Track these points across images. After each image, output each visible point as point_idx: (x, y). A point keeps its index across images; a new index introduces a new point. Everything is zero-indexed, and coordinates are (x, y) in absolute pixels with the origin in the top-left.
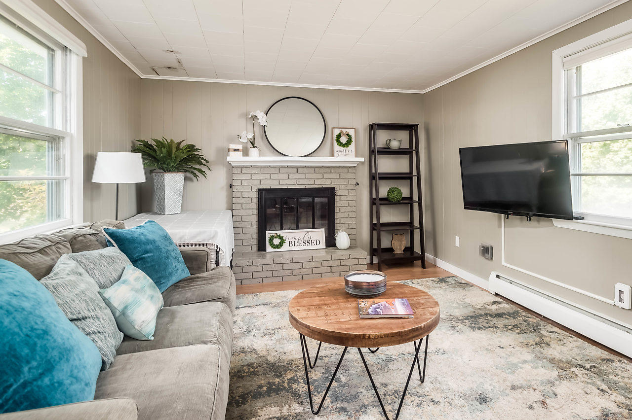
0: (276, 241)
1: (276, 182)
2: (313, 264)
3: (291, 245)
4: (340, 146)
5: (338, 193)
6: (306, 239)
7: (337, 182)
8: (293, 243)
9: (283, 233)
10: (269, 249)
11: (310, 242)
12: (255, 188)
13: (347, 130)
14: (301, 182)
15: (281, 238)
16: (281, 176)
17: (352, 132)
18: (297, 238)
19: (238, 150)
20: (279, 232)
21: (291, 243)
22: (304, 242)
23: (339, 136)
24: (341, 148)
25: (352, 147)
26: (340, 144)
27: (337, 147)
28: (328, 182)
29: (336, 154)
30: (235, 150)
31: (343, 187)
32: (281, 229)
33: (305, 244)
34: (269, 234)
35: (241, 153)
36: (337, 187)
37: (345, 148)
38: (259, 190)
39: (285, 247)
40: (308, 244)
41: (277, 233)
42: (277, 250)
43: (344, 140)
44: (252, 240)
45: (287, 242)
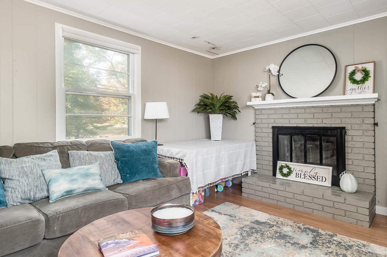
0: (285, 171)
2: (303, 198)
3: (297, 176)
4: (353, 83)
5: (349, 133)
6: (312, 173)
7: (348, 121)
8: (299, 175)
9: (292, 165)
10: (279, 175)
11: (316, 177)
12: (271, 126)
13: (364, 65)
14: (309, 121)
15: (289, 169)
16: (291, 116)
17: (370, 67)
18: (304, 171)
19: (258, 97)
20: (289, 163)
21: (297, 174)
22: (310, 176)
23: (353, 73)
24: (355, 86)
25: (370, 82)
26: (354, 81)
27: (350, 85)
28: (338, 121)
29: (348, 92)
30: (255, 97)
31: (356, 127)
32: (291, 161)
33: (310, 178)
34: (280, 163)
35: (260, 99)
36: (348, 127)
37: (360, 85)
38: (273, 127)
39: (292, 177)
40: (314, 179)
41: (286, 164)
42: (285, 178)
43: (359, 76)
44: (269, 166)
45: (294, 173)
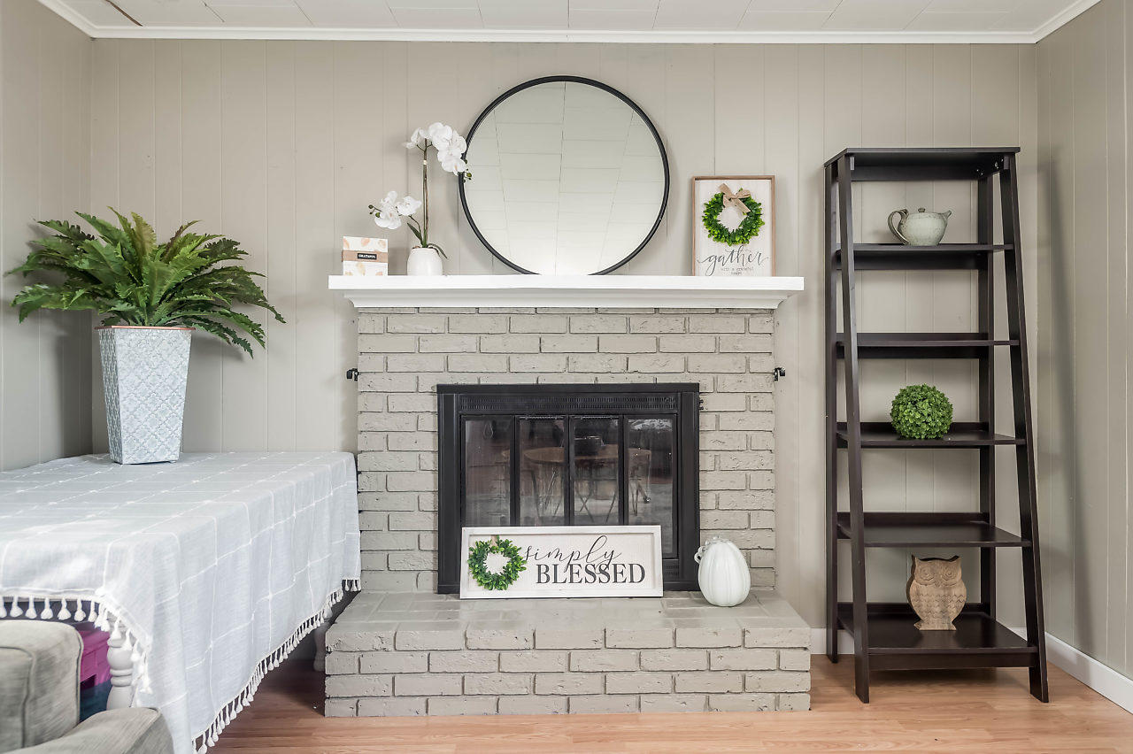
0: (496, 563)
1: (498, 364)
2: (608, 659)
3: (544, 578)
4: (718, 238)
5: (710, 402)
6: (597, 558)
7: (707, 363)
8: (551, 573)
9: (519, 536)
10: (470, 587)
11: (611, 571)
12: (430, 383)
13: (745, 185)
14: (583, 363)
15: (510, 552)
16: (515, 343)
17: (761, 193)
18: (566, 554)
19: (373, 257)
20: (505, 532)
21: (543, 569)
22: (590, 568)
23: (716, 205)
24: (723, 248)
25: (761, 242)
26: (721, 234)
27: (706, 244)
28: (676, 364)
29: (702, 266)
30: (362, 256)
31: (729, 383)
32: (515, 521)
33: (590, 578)
34: (472, 536)
35: (384, 266)
36: (706, 383)
37: (735, 248)
38: (442, 390)
39: (525, 585)
40: (604, 578)
41: (497, 536)
42: (496, 593)
43: (731, 218)
44: (418, 554)
45: (531, 566)
